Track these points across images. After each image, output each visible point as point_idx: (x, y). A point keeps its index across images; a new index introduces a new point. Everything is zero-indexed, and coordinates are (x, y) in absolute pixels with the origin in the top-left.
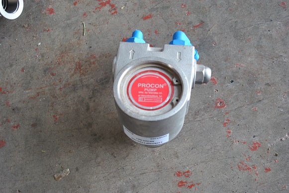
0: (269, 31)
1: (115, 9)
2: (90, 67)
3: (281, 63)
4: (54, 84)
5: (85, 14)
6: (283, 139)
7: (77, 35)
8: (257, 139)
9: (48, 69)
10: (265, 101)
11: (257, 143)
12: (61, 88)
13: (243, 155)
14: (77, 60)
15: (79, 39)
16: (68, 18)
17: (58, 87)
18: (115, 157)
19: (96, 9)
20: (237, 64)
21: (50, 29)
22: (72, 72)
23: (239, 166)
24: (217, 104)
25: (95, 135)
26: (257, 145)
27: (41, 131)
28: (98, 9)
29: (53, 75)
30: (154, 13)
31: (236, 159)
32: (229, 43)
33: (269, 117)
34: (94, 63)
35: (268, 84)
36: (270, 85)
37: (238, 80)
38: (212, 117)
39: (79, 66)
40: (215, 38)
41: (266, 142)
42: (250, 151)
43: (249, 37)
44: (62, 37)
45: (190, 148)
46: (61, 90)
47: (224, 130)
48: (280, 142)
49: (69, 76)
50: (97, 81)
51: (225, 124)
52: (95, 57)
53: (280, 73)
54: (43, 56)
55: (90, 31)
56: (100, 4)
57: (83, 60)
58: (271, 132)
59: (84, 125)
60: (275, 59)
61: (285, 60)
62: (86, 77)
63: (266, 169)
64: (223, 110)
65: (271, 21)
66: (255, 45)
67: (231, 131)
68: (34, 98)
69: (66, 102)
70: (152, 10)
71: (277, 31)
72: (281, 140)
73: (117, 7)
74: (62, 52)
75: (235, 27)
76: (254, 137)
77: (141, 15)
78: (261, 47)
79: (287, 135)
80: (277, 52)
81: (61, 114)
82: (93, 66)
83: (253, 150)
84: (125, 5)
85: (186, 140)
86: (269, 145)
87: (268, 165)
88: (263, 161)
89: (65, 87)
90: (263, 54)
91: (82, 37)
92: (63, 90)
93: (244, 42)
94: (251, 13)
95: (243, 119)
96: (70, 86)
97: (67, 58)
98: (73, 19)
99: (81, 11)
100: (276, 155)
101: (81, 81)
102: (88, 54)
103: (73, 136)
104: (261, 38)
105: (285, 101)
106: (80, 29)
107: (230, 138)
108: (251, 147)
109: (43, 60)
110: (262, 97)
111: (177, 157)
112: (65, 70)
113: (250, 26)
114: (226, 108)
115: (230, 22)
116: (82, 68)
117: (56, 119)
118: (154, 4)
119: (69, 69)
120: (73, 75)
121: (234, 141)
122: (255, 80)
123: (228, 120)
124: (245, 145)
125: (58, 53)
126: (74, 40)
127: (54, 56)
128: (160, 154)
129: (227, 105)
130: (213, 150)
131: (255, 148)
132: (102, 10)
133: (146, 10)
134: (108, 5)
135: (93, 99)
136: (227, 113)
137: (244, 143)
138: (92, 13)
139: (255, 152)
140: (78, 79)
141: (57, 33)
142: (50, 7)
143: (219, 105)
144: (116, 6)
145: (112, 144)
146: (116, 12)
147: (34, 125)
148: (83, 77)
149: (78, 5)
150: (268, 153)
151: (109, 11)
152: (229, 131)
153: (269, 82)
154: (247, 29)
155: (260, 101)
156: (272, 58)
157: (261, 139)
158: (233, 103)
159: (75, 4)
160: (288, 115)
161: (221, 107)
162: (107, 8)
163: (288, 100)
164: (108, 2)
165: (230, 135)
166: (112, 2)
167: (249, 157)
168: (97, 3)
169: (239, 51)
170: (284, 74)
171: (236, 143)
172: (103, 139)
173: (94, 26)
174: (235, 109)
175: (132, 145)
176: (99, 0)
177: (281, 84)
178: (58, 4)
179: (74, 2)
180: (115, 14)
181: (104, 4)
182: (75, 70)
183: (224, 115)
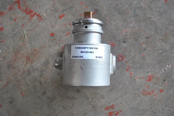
0: (139, 4)
1: (40, 17)
2: (35, 57)
3: (152, 22)
4: (16, 74)
5: (23, 25)
6: (166, 69)
7: (21, 40)
8: (149, 74)
9: (9, 65)
10: (149, 48)
11: (150, 76)
13: (144, 86)
14: (26, 55)
15: (24, 42)
16: (13, 30)
17: (19, 75)
18: (65, 108)
19: (29, 20)
20: (125, 30)
21: (4, 40)
22: (25, 63)
23: (143, 93)
25: (50, 98)
26: (151, 77)
27: (16, 105)
29: (13, 68)
30: (65, 13)
31: (140, 90)
32: (116, 19)
33: (153, 57)
34: (37, 54)
35: (147, 38)
36: (149, 38)
37: (128, 40)
38: (118, 68)
39: (28, 59)
40: (107, 18)
41: (156, 74)
42: (147, 82)
43: (128, 12)
44: (13, 43)
45: (110, 91)
46: (21, 76)
47: (128, 74)
48: (165, 71)
49: (24, 66)
50: (42, 65)
51: (127, 70)
52: (36, 50)
53: (153, 28)
54: (4, 58)
55: (29, 35)
56: (31, 16)
57: (29, 54)
58: (157, 67)
59: (41, 94)
60: (148, 20)
61: (154, 20)
62: (35, 63)
63: (161, 91)
64: (124, 61)
66: (133, 15)
67: (133, 73)
68: (6, 85)
69: (26, 83)
70: (63, 11)
71: (144, 3)
72: (165, 70)
74: (16, 53)
75: (117, 7)
76: (147, 73)
77: (57, 16)
78: (137, 15)
79: (168, 66)
80: (147, 16)
81: (25, 91)
84: (46, 12)
86: (158, 75)
87: (161, 88)
88: (157, 86)
89: (23, 73)
90: (139, 19)
91: (25, 40)
92: (23, 76)
93: (125, 15)
95: (138, 63)
96: (26, 72)
97: (20, 55)
98: (17, 30)
99: (20, 24)
100: (164, 80)
101: (32, 67)
102: (31, 49)
103: (36, 102)
104: (135, 10)
105: (161, 45)
106: (22, 36)
107: (133, 77)
108: (147, 79)
109: (5, 61)
110: (145, 47)
111: (104, 98)
112: (20, 63)
113: (127, 4)
114: (125, 59)
115: (113, 5)
116: (30, 59)
117: (23, 95)
118: (64, 7)
119: (23, 62)
120: (26, 65)
121: (136, 79)
122: (139, 37)
123: (129, 67)
124: (143, 79)
125: (13, 53)
126: (20, 43)
127: (11, 56)
128: (92, 99)
129: (125, 57)
130: (124, 88)
131: (150, 80)
132: (32, 19)
133: (60, 12)
135: (42, 76)
136: (127, 63)
137: (142, 78)
138: (27, 23)
139: (150, 82)
140: (29, 66)
141: (9, 42)
143: (120, 59)
144: (41, 14)
145: (62, 101)
146: (42, 19)
147: (11, 102)
148: (33, 64)
149: (17, 21)
150: (159, 80)
151: (37, 19)
152: (131, 73)
153: (147, 36)
154: (125, 7)
155: (145, 49)
156: (146, 21)
157: (152, 73)
158: (128, 55)
159: (15, 20)
160: (165, 54)
161: (122, 59)
162: (35, 17)
163: (163, 44)
164: (35, 14)
165: (132, 76)
166: (37, 13)
167: (148, 86)
168: (28, 16)
169: (124, 22)
170: (155, 28)
171: (138, 80)
172: (55, 99)
173: (31, 31)
174: (131, 59)
175: (74, 98)
176: (29, 14)
177: (156, 35)
178: (5, 23)
179: (14, 19)
180: (41, 20)
181: (33, 16)
182: (26, 62)
183: (125, 65)
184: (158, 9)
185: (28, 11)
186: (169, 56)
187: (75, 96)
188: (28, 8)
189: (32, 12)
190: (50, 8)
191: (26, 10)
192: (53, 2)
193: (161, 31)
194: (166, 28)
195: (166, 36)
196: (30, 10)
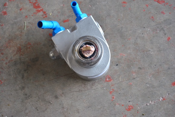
0: (142, 34)
1: (46, 15)
2: (27, 50)
3: (149, 55)
4: (2, 60)
5: (26, 17)
6: (148, 104)
7: (20, 30)
8: (131, 104)
10: (138, 79)
11: (131, 106)
12: (6, 63)
13: (121, 114)
14: (19, 45)
15: (21, 32)
16: (16, 18)
17: (5, 62)
18: (38, 110)
19: (34, 14)
20: (121, 54)
21: (3, 24)
22: (15, 53)
24: (106, 79)
25: (26, 95)
26: (131, 107)
28: (35, 14)
29: (2, 54)
30: (70, 18)
32: (116, 40)
33: (140, 89)
34: (29, 48)
35: (140, 68)
36: (141, 69)
37: (121, 64)
38: (103, 88)
39: (19, 50)
41: (137, 106)
42: (126, 111)
43: (129, 38)
44: (10, 30)
45: (87, 107)
46: (6, 64)
47: (110, 96)
48: (146, 106)
49: (12, 55)
50: (30, 60)
51: (111, 92)
52: (30, 44)
53: (148, 61)
55: (29, 28)
56: (37, 11)
57: (22, 46)
58: (140, 99)
59: (19, 87)
60: (145, 52)
61: (152, 53)
62: (24, 56)
64: (110, 83)
65: (144, 28)
66: (133, 43)
67: (115, 97)
69: (9, 72)
70: (69, 16)
71: (147, 35)
72: (147, 105)
73: (47, 14)
74: (10, 40)
75: (121, 30)
76: (129, 102)
77: (62, 19)
78: (137, 44)
79: (151, 102)
80: (147, 48)
81: (5, 80)
82: (28, 50)
83: (128, 110)
84: (53, 12)
85: (85, 101)
86: (139, 108)
89: (9, 62)
90: (138, 48)
91: (23, 31)
92: (8, 64)
93: (126, 40)
94: (132, 22)
95: (123, 89)
96: (13, 62)
97: (13, 44)
98: (19, 19)
99: (24, 14)
100: (143, 115)
102: (26, 42)
103: (12, 95)
104: (137, 38)
105: (150, 80)
106: (22, 26)
107: (114, 102)
108: (127, 108)
110: (135, 76)
111: (79, 112)
112: (11, 51)
113: (131, 30)
114: (112, 82)
115: (118, 27)
116: (21, 51)
119: (13, 51)
120: (15, 55)
121: (116, 104)
122: (132, 65)
123: (113, 90)
124: (123, 107)
125: (7, 40)
126: (18, 33)
127: (4, 42)
128: (67, 110)
129: (113, 80)
130: (102, 109)
131: (129, 109)
132: (37, 14)
133: (66, 16)
134: (41, 12)
135: (27, 71)
136: (112, 85)
137: (123, 105)
138: (31, 16)
139: (129, 112)
140: (18, 57)
141: (7, 27)
142: (5, 10)
143: (108, 80)
144: (47, 12)
145: (37, 101)
146: (46, 16)
148: (22, 57)
149: (22, 11)
150: (138, 113)
151: (42, 15)
152: (113, 97)
153: (140, 67)
154: (128, 32)
155: (134, 78)
156: (144, 52)
157: (134, 103)
158: (116, 79)
159: (21, 10)
160: (152, 89)
161: (109, 81)
162: (41, 13)
163: (153, 79)
164: (42, 10)
165: (113, 100)
166: (44, 10)
167: (125, 115)
168: (35, 10)
169: (123, 46)
170: (150, 62)
171: (117, 106)
172: (31, 97)
173: (32, 24)
174: (118, 83)
175: (50, 103)
176: (36, 8)
177: (149, 69)
178: (10, 9)
179: (20, 8)
180: (46, 18)
181: (39, 11)
182: (17, 52)
183: (111, 87)
184: (159, 45)
185: (37, 5)
186: (155, 93)
187: (52, 101)
188: (37, 2)
189: (40, 8)
190: (58, 9)
191: (34, 4)
192: (62, 5)
193: (154, 66)
194: (160, 65)
195: (158, 72)
196: (38, 4)
